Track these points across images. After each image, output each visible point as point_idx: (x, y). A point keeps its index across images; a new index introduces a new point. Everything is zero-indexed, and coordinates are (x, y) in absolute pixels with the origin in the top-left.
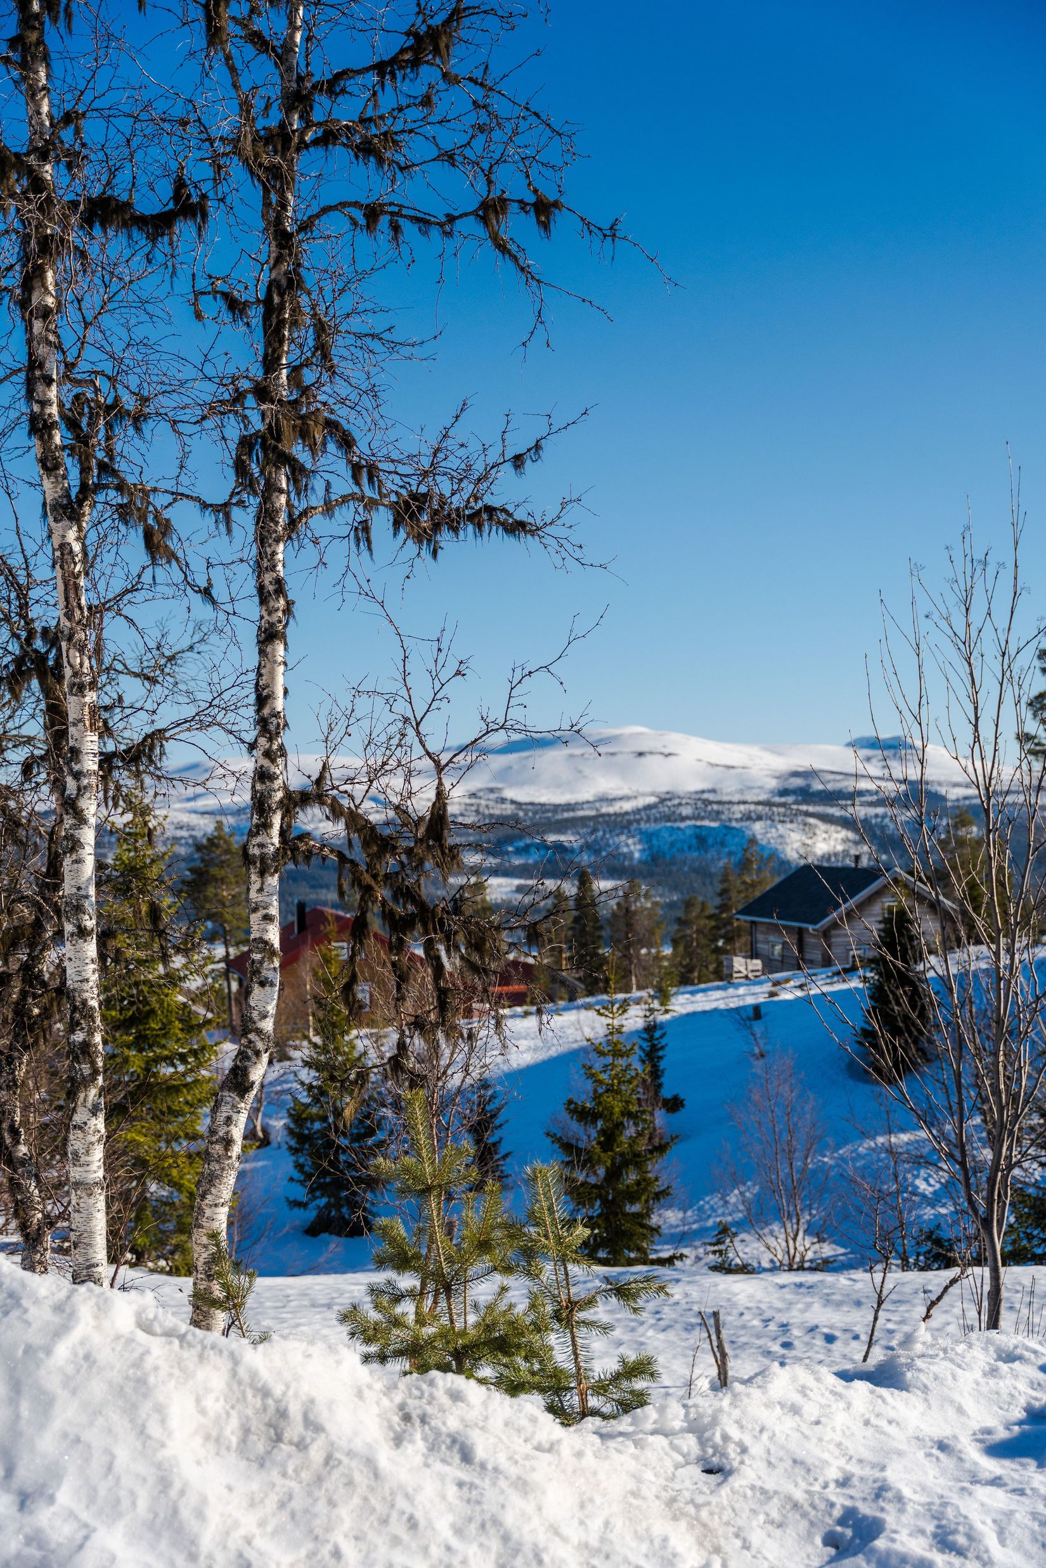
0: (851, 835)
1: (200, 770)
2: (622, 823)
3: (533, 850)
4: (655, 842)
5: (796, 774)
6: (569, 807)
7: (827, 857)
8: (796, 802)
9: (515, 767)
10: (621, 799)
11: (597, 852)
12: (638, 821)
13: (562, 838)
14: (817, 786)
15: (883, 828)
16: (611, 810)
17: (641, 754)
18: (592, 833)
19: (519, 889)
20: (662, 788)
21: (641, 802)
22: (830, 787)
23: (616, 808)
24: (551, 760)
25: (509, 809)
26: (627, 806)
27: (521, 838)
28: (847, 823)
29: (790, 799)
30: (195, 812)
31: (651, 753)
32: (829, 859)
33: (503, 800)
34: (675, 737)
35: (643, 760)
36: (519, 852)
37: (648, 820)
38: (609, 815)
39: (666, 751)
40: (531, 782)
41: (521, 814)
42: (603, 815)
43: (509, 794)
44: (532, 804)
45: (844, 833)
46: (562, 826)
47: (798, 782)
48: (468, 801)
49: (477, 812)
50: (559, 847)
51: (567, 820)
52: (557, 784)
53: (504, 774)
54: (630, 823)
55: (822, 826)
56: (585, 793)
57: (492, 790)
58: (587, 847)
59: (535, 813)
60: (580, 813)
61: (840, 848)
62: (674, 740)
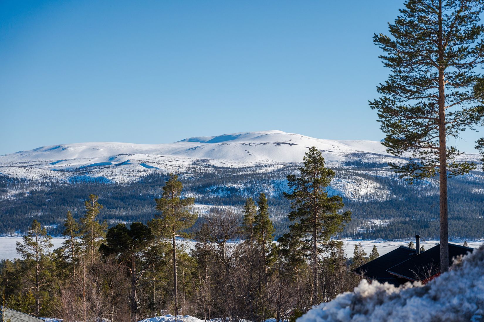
0: (378, 185)
1: (61, 149)
2: (265, 178)
3: (220, 191)
4: (281, 187)
5: (354, 155)
6: (240, 170)
7: (366, 196)
8: (354, 169)
9: (216, 150)
10: (266, 166)
11: (252, 193)
12: (273, 177)
13: (235, 185)
14: (365, 161)
15: (394, 182)
16: (261, 171)
17: (278, 144)
18: (250, 183)
19: (212, 210)
20: (288, 161)
21: (276, 168)
22: (370, 161)
23: (264, 170)
24: (234, 146)
25: (210, 170)
26: (269, 169)
27: (214, 184)
28: (376, 179)
29: (351, 167)
30: (55, 170)
31: (283, 143)
32: (367, 197)
33: (209, 166)
34: (296, 136)
35: (279, 147)
36: (213, 191)
37: (278, 177)
38: (259, 174)
39: (291, 142)
40: (224, 156)
41: (216, 173)
42: (256, 174)
43: (212, 163)
44: (223, 168)
45: (375, 184)
46: (235, 179)
47: (356, 159)
48: (191, 166)
49: (194, 171)
50: (233, 190)
51: (238, 176)
52: (237, 158)
53: (210, 153)
54: (269, 178)
55: (364, 181)
56: (250, 163)
57: (204, 161)
58: (247, 189)
59: (224, 172)
60: (246, 173)
61: (373, 191)
62: (295, 137)
